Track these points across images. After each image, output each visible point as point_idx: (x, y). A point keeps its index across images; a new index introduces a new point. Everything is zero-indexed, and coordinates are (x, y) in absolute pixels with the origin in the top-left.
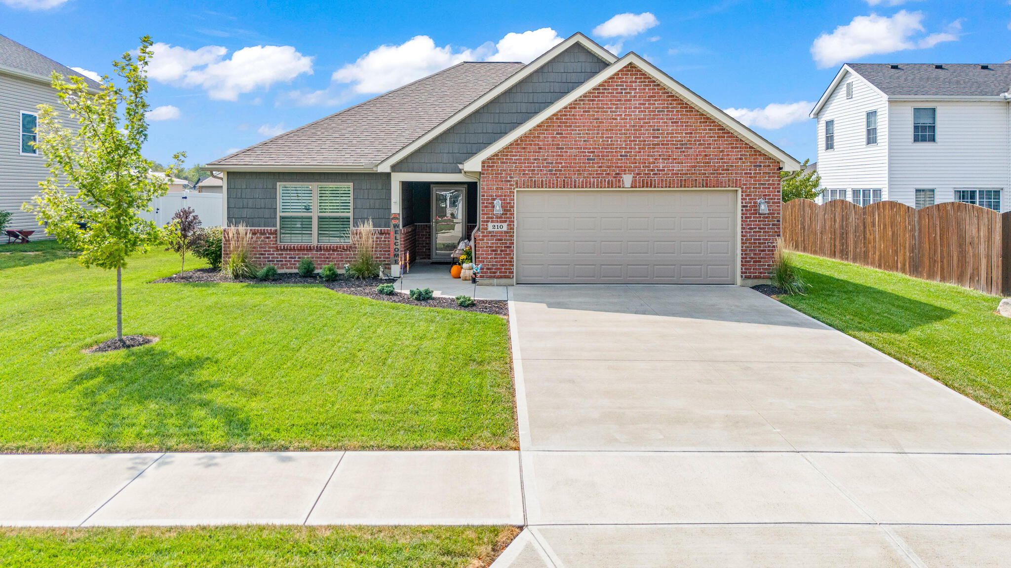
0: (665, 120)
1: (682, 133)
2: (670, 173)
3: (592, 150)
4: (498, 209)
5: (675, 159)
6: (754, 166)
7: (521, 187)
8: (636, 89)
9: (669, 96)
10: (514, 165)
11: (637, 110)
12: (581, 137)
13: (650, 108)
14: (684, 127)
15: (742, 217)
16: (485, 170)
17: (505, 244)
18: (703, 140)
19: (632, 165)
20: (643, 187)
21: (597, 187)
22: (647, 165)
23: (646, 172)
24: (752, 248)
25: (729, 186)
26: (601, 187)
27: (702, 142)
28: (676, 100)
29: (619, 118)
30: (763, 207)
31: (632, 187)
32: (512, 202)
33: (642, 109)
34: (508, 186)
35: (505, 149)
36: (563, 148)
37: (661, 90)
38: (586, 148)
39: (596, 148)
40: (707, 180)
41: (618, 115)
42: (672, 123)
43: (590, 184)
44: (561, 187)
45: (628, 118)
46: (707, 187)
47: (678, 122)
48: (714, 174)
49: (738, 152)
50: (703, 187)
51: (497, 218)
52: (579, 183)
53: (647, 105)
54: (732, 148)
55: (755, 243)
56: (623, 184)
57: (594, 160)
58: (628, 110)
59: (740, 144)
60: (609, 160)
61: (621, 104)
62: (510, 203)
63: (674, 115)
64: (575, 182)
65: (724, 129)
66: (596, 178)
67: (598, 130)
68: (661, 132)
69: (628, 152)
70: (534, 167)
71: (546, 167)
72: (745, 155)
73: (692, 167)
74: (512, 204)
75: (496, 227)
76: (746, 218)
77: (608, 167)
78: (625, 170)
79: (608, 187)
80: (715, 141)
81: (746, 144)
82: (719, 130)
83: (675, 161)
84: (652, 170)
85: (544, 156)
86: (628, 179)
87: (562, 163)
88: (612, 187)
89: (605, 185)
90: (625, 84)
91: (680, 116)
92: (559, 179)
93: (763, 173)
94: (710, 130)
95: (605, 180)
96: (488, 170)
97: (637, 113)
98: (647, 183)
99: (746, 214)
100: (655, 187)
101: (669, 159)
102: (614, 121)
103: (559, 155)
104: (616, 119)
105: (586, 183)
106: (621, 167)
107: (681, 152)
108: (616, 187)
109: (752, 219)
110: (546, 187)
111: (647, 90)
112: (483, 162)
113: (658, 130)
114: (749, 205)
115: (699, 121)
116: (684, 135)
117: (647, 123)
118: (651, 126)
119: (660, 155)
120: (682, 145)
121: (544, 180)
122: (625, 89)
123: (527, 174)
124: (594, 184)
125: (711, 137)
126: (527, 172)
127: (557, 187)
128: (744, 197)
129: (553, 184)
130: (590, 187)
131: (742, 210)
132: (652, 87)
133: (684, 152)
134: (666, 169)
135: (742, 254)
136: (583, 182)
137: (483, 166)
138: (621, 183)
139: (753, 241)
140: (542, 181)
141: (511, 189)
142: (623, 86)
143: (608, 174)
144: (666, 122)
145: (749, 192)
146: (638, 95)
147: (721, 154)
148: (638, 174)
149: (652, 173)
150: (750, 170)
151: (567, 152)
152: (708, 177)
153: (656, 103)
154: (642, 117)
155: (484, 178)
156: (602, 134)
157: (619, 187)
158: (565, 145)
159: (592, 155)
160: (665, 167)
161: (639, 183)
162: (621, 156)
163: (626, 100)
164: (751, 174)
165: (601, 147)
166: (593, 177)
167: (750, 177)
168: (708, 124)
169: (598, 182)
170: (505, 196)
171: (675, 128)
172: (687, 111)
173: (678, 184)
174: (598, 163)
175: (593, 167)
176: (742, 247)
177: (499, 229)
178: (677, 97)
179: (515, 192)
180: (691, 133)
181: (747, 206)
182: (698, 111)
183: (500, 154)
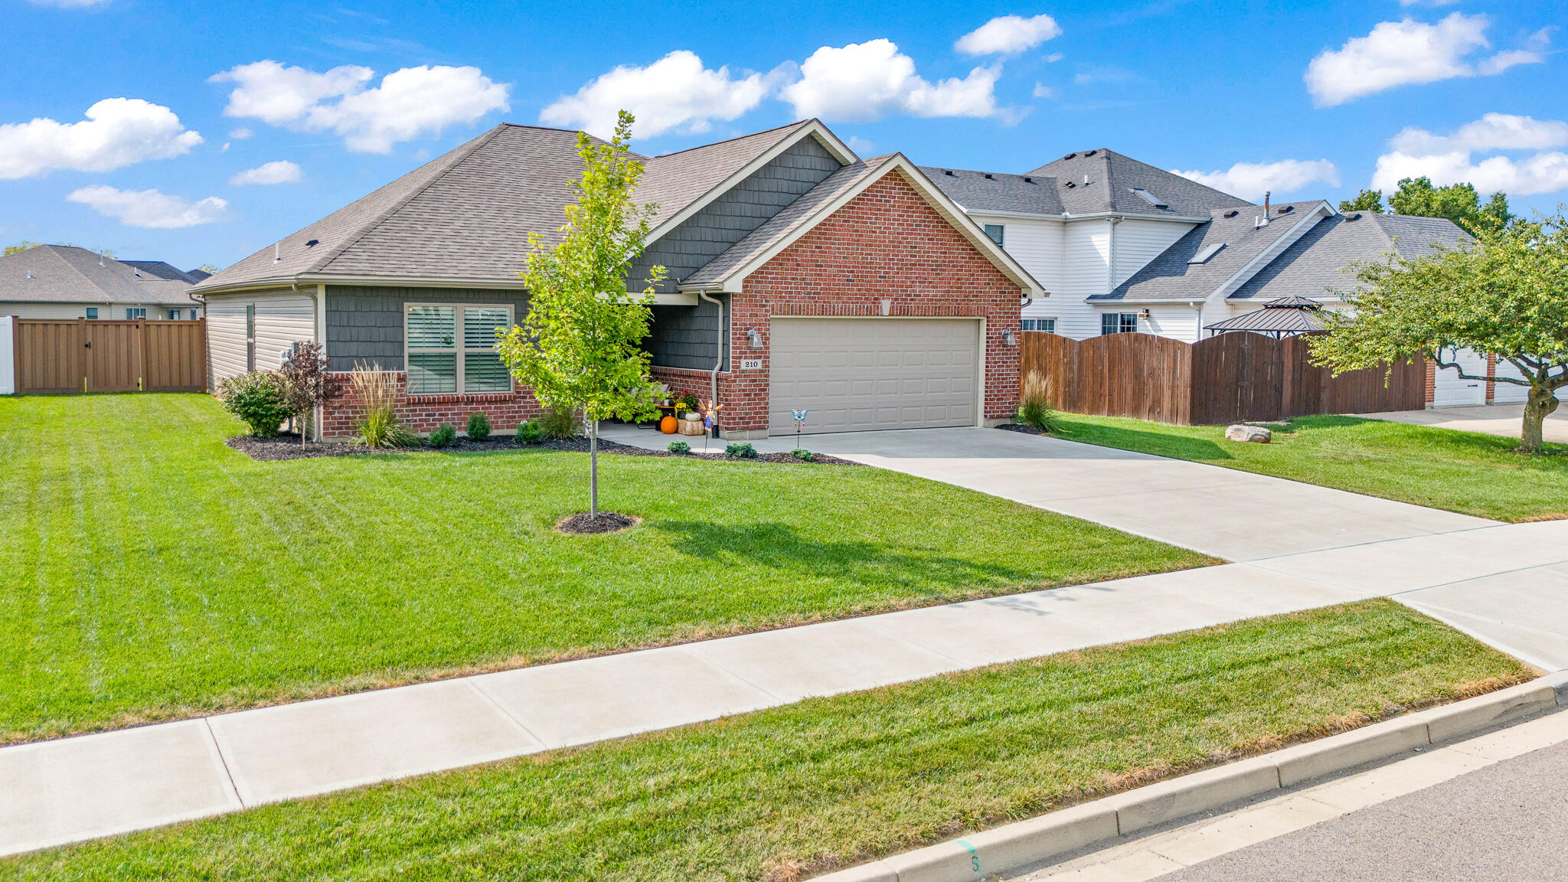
0: (922, 236)
1: (937, 252)
2: (926, 298)
3: (851, 269)
5: (930, 282)
6: (1000, 293)
8: (895, 197)
11: (896, 223)
12: (841, 253)
13: (908, 221)
14: (939, 245)
15: (987, 350)
17: (759, 385)
19: (891, 289)
20: (900, 315)
21: (856, 315)
22: (904, 288)
23: (904, 297)
24: (996, 384)
26: (860, 315)
27: (955, 263)
28: (932, 213)
29: (878, 231)
30: (1009, 338)
31: (890, 315)
33: (901, 222)
36: (822, 266)
37: (918, 199)
38: (846, 267)
39: (855, 267)
41: (878, 228)
43: (849, 311)
44: (819, 314)
45: (887, 231)
47: (934, 239)
48: (965, 300)
49: (986, 275)
52: (838, 309)
53: (905, 218)
56: (881, 311)
57: (853, 281)
59: (988, 267)
60: (868, 282)
63: (931, 230)
64: (834, 307)
65: (975, 249)
66: (855, 303)
67: (858, 245)
68: (918, 250)
69: (887, 273)
72: (992, 279)
73: (946, 292)
76: (991, 350)
77: (867, 290)
78: (883, 295)
79: (866, 315)
81: (994, 267)
82: (970, 250)
83: (930, 285)
84: (909, 295)
85: (802, 275)
86: (886, 305)
87: (821, 285)
88: (870, 314)
89: (863, 311)
91: (936, 232)
92: (817, 305)
95: (863, 307)
97: (896, 226)
98: (904, 310)
99: (992, 346)
100: (911, 315)
101: (924, 282)
103: (818, 275)
105: (845, 309)
106: (880, 290)
107: (936, 274)
109: (997, 352)
111: (905, 200)
114: (994, 336)
115: (953, 239)
116: (939, 254)
118: (909, 243)
119: (916, 278)
120: (937, 266)
122: (884, 197)
124: (852, 311)
125: (963, 258)
128: (990, 327)
129: (812, 310)
130: (849, 315)
131: (988, 342)
132: (910, 196)
135: (986, 392)
136: (841, 308)
139: (997, 376)
142: (883, 192)
143: (867, 299)
144: (923, 239)
145: (995, 322)
147: (972, 278)
148: (896, 299)
149: (909, 299)
150: (996, 297)
151: (826, 270)
154: (901, 231)
156: (861, 249)
157: (878, 315)
158: (824, 262)
159: (851, 274)
160: (921, 292)
161: (897, 310)
162: (880, 277)
163: (885, 210)
164: (997, 301)
165: (860, 266)
167: (996, 305)
168: (960, 242)
169: (856, 309)
171: (931, 246)
172: (942, 227)
173: (932, 311)
174: (857, 285)
175: (852, 289)
176: (987, 383)
180: (946, 253)
181: (992, 338)
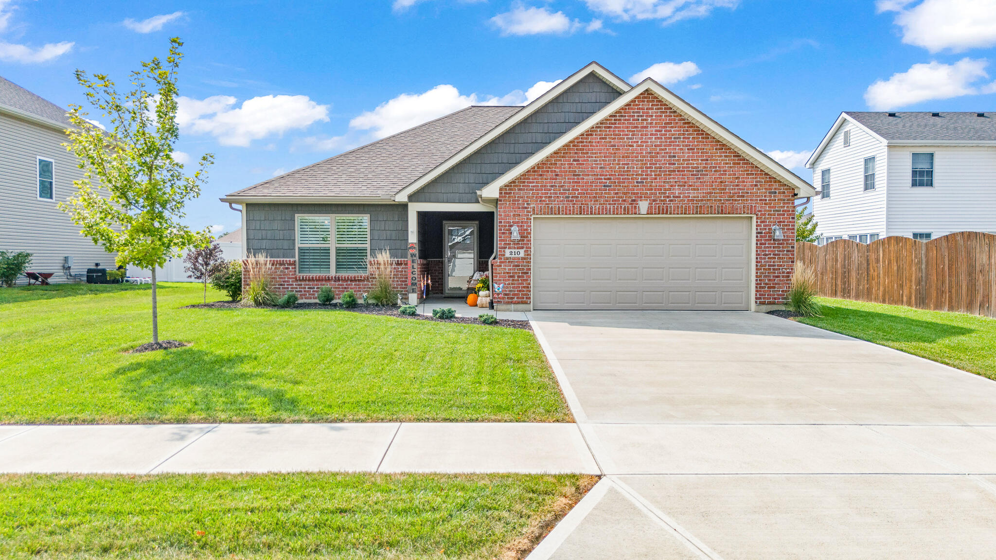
0: (681, 147)
1: (698, 160)
2: (686, 199)
3: (608, 177)
4: (516, 235)
5: (691, 186)
6: (769, 193)
7: (537, 214)
8: (652, 116)
9: (685, 123)
10: (531, 192)
11: (654, 137)
12: (597, 164)
13: (666, 135)
14: (700, 154)
15: (757, 244)
16: (502, 197)
17: (522, 270)
18: (719, 167)
19: (648, 192)
20: (659, 214)
21: (614, 214)
22: (663, 191)
23: (662, 198)
24: (767, 274)
25: (744, 213)
26: (617, 214)
27: (718, 169)
28: (692, 127)
29: (635, 145)
30: (777, 233)
31: (648, 214)
32: (529, 228)
33: (659, 136)
34: (525, 213)
35: (523, 175)
36: (579, 175)
37: (677, 116)
38: (603, 175)
39: (612, 175)
40: (722, 207)
41: (635, 142)
42: (688, 149)
43: (606, 210)
44: (577, 214)
45: (644, 144)
46: (722, 213)
47: (694, 149)
48: (730, 200)
49: (753, 178)
50: (718, 213)
51: (514, 244)
52: (595, 210)
53: (663, 132)
54: (748, 174)
55: (770, 269)
56: (639, 210)
57: (610, 186)
58: (644, 137)
59: (755, 171)
60: (625, 187)
61: (637, 131)
62: (527, 230)
63: (690, 142)
64: (591, 208)
65: (740, 156)
66: (612, 204)
67: (615, 157)
68: (677, 158)
69: (644, 179)
70: (551, 194)
71: (562, 194)
72: (760, 182)
73: (708, 193)
74: (529, 231)
75: (513, 253)
76: (761, 244)
77: (624, 194)
78: (641, 197)
79: (624, 214)
80: (731, 167)
81: (761, 171)
82: (734, 156)
83: (690, 188)
84: (668, 197)
85: (560, 182)
86: (644, 206)
87: (578, 190)
88: (628, 214)
89: (621, 211)
90: (641, 111)
91: (696, 143)
92: (575, 206)
93: (778, 199)
94: (726, 156)
95: (621, 207)
96: (505, 197)
97: (654, 140)
98: (663, 209)
99: (761, 240)
100: (670, 214)
101: (684, 186)
102: (631, 148)
103: (576, 182)
104: (632, 146)
105: (603, 209)
106: (638, 193)
107: (697, 178)
108: (632, 214)
109: (767, 245)
110: (563, 214)
111: (663, 117)
112: (501, 189)
113: (674, 157)
114: (764, 232)
115: (715, 147)
116: (700, 162)
117: (663, 150)
118: (667, 153)
119: (676, 182)
120: (698, 171)
121: (561, 206)
122: (641, 116)
123: (544, 201)
124: (610, 211)
125: (727, 164)
126: (544, 199)
127: (573, 214)
128: (759, 223)
129: (570, 210)
130: (606, 214)
131: (757, 237)
132: (668, 114)
133: (699, 178)
134: (682, 196)
135: (757, 280)
136: (599, 209)
137: (501, 193)
138: (637, 209)
139: (767, 267)
140: (559, 207)
141: (528, 215)
142: (639, 112)
143: (625, 201)
144: (682, 149)
145: (764, 219)
146: (654, 122)
147: (737, 181)
148: (654, 201)
149: (668, 200)
150: (765, 196)
151: (583, 179)
152: (723, 204)
153: (673, 129)
154: (659, 143)
155: (501, 204)
156: (618, 160)
157: (635, 214)
158: (581, 172)
159: (608, 181)
160: (681, 193)
161: (655, 209)
162: (637, 182)
163: (642, 127)
164: (766, 200)
165: (617, 174)
166: (610, 204)
167: (765, 204)
168: (723, 150)
169: (614, 209)
170: (522, 222)
171: (691, 154)
172: (703, 138)
173: (693, 210)
174: (614, 190)
175: (609, 194)
176: (757, 273)
177: (517, 256)
178: (693, 124)
179: (532, 219)
180: (707, 160)
181: (761, 233)
182: (714, 138)
183: (517, 181)
